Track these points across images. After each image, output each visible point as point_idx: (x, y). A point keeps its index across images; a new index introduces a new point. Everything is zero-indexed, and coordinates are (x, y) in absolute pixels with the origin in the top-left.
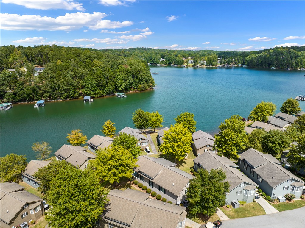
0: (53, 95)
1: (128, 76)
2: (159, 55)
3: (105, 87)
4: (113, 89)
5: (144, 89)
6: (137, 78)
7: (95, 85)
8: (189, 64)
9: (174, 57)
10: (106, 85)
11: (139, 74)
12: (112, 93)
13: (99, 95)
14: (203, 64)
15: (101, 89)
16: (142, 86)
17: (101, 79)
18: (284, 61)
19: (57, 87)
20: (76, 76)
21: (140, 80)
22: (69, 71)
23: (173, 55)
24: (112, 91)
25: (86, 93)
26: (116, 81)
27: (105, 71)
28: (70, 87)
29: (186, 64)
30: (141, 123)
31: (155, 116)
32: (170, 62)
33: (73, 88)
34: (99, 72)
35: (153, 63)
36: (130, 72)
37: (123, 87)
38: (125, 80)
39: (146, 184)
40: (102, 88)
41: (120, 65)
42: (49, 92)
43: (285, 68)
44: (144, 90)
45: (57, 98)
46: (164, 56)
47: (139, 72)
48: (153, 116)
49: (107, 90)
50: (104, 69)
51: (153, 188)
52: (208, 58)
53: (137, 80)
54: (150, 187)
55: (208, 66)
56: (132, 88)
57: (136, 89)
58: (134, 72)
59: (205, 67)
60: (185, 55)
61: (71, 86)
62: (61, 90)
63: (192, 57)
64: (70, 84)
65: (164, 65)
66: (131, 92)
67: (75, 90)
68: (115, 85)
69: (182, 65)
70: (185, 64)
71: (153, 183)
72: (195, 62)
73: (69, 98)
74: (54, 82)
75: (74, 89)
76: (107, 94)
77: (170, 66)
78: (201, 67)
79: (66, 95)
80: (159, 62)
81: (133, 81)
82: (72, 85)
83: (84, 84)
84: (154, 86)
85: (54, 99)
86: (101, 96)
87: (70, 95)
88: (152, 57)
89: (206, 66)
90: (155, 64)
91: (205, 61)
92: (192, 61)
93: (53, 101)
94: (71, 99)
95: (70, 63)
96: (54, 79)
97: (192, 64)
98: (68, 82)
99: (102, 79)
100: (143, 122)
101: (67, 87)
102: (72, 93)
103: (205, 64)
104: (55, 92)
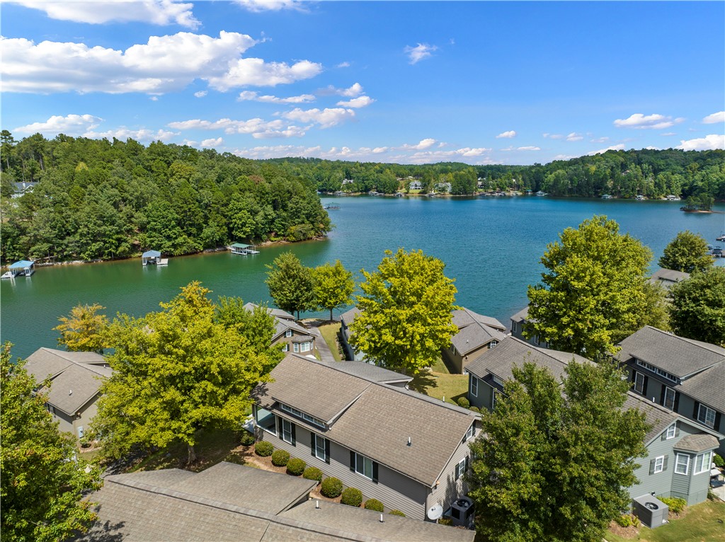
0: (60, 249)
1: (263, 204)
2: (340, 171)
3: (200, 229)
4: (223, 235)
5: (302, 237)
6: (284, 208)
7: (173, 223)
8: (410, 191)
9: (376, 175)
10: (204, 225)
11: (290, 198)
12: (220, 244)
13: (185, 248)
14: (443, 190)
15: (189, 235)
16: (299, 228)
17: (190, 206)
18: (629, 180)
19: (70, 228)
20: (124, 200)
21: (293, 213)
22: (105, 187)
23: (372, 171)
24: (220, 239)
25: (149, 243)
26: (229, 213)
27: (202, 188)
28: (107, 228)
29: (404, 190)
30: (293, 293)
31: (331, 273)
32: (366, 187)
33: (114, 231)
34: (185, 191)
35: (325, 190)
36: (267, 193)
37: (248, 230)
38: (254, 213)
39: (301, 452)
40: (194, 230)
41: (242, 177)
42: (47, 240)
43: (634, 195)
44: (304, 240)
45: (70, 256)
46: (351, 173)
47: (291, 194)
48: (327, 274)
49: (208, 238)
50: (200, 185)
51: (328, 462)
52: (455, 177)
53: (284, 214)
54: (316, 462)
55: (456, 194)
56: (273, 234)
57: (284, 236)
58: (277, 193)
59: (448, 195)
60: (401, 171)
61: (110, 225)
62: (81, 235)
63: (417, 176)
64: (107, 221)
65: (353, 194)
66: (269, 243)
67: (119, 236)
68: (227, 225)
69: (394, 192)
70: (401, 191)
71: (328, 442)
72: (425, 185)
73: (104, 257)
74: (64, 215)
75: (118, 233)
76: (207, 247)
77: (367, 195)
78: (439, 196)
79: (94, 249)
80: (340, 186)
81: (274, 215)
82: (113, 223)
83: (145, 219)
84: (328, 231)
85: (62, 260)
86: (189, 251)
87: (107, 248)
88: (324, 175)
89: (451, 193)
90: (331, 191)
91: (449, 184)
92: (419, 183)
93: (60, 263)
94: (107, 260)
95: (111, 169)
96: (63, 206)
97: (418, 191)
98: (101, 215)
99: (194, 207)
100: (298, 291)
101: (99, 226)
102: (113, 244)
103: (449, 190)
104: (65, 242)
